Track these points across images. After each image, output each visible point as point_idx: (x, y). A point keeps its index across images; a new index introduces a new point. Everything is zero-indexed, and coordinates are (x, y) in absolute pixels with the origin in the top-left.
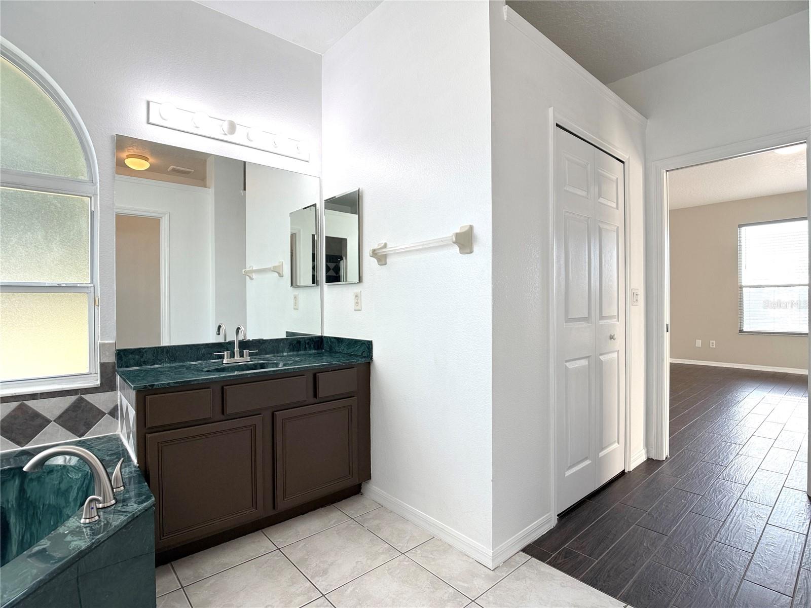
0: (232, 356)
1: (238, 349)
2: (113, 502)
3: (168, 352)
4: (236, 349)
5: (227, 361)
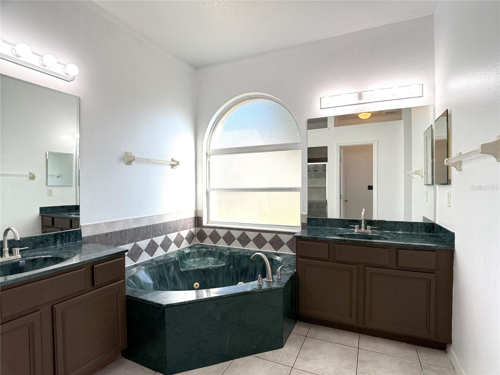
0: (360, 228)
1: (364, 225)
2: (272, 280)
3: (329, 221)
4: (363, 225)
5: (357, 231)
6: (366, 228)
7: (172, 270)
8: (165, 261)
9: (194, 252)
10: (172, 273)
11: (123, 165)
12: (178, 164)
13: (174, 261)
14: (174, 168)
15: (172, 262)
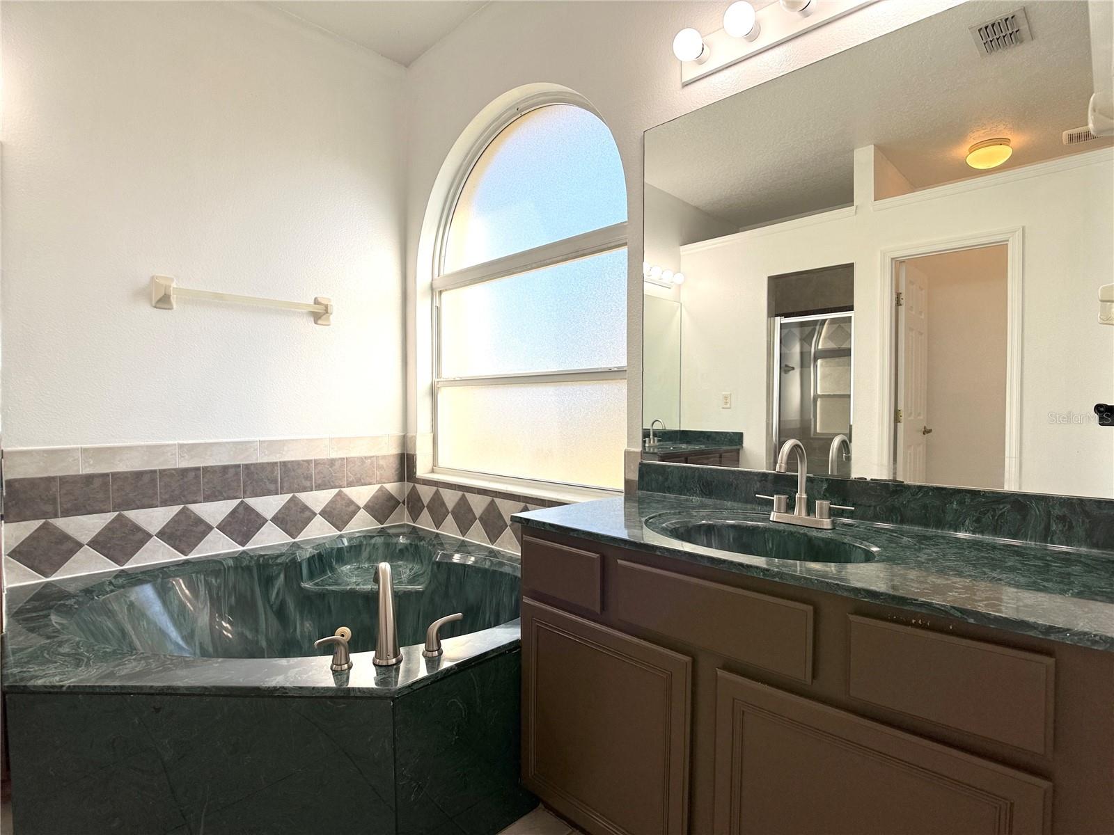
1: (804, 496)
3: (701, 478)
4: (801, 495)
5: (777, 517)
6: (810, 509)
7: (276, 587)
8: (261, 559)
9: (374, 544)
10: (278, 594)
11: (146, 310)
12: (326, 311)
13: (287, 564)
14: (319, 322)
15: (281, 564)
